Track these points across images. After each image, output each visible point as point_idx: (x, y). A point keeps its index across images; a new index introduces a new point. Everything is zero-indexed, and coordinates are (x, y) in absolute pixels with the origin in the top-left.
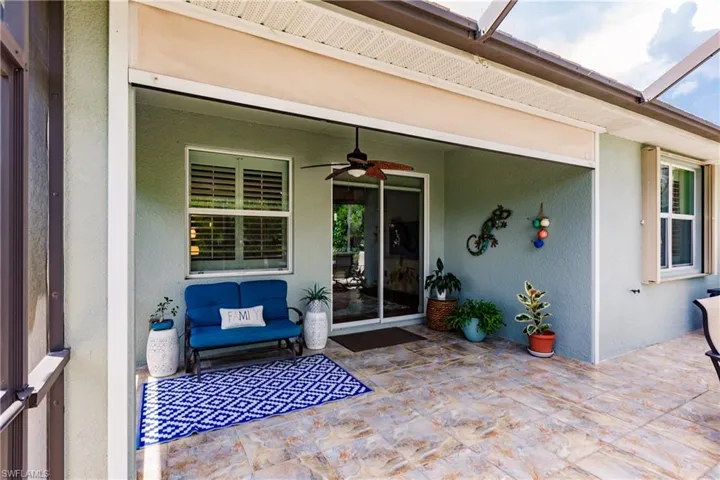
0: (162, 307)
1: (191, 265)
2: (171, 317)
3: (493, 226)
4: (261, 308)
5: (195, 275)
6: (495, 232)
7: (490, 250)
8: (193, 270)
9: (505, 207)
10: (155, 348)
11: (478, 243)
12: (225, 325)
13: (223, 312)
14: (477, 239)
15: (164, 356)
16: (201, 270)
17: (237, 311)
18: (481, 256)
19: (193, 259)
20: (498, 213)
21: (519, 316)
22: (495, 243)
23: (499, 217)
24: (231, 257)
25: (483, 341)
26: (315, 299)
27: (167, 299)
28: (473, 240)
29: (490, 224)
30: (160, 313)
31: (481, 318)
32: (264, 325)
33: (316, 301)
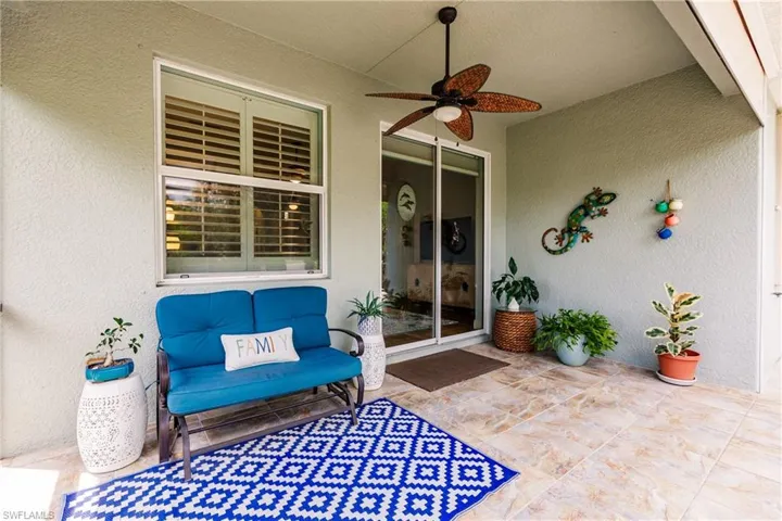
0: (109, 338)
1: (167, 263)
2: (128, 354)
3: (586, 214)
4: (289, 331)
5: (175, 280)
6: (587, 223)
7: (579, 246)
8: (169, 271)
9: (605, 189)
10: (94, 418)
11: (560, 239)
12: (231, 364)
13: (229, 341)
14: (559, 233)
15: (113, 432)
16: (184, 272)
17: (252, 338)
18: (565, 254)
19: (169, 254)
20: (593, 198)
21: (650, 330)
22: (588, 236)
23: (597, 202)
24: (235, 250)
25: (584, 365)
26: (368, 314)
27: (120, 321)
28: (552, 235)
29: (582, 212)
30: (106, 349)
31: (587, 333)
32: (298, 359)
33: (370, 318)
